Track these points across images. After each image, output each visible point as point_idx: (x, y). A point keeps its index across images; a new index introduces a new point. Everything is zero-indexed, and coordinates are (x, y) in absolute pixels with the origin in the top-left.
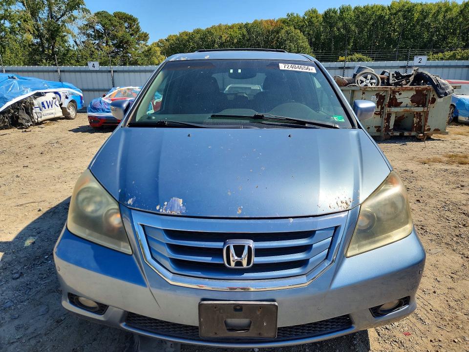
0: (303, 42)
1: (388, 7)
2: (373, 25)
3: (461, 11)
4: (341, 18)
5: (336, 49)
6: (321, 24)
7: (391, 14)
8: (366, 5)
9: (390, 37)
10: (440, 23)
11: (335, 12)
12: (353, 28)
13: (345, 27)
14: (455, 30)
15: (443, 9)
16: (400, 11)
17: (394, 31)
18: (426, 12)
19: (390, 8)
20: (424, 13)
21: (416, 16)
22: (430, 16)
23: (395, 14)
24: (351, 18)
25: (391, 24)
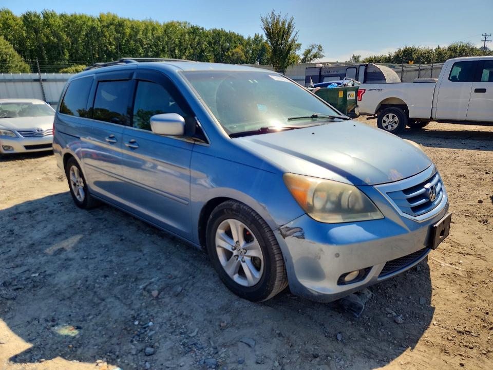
0: (6, 48)
1: (98, 19)
2: (86, 35)
3: (165, 31)
4: (47, 25)
5: (50, 58)
6: (22, 28)
7: (103, 26)
8: (73, 13)
9: (107, 49)
10: (150, 40)
11: (38, 17)
12: (65, 37)
13: (55, 34)
14: (164, 48)
15: (150, 28)
16: (111, 24)
17: (110, 44)
18: (136, 28)
19: (100, 21)
20: (135, 30)
21: (128, 31)
22: (141, 33)
23: (108, 27)
24: (59, 26)
25: (105, 36)
